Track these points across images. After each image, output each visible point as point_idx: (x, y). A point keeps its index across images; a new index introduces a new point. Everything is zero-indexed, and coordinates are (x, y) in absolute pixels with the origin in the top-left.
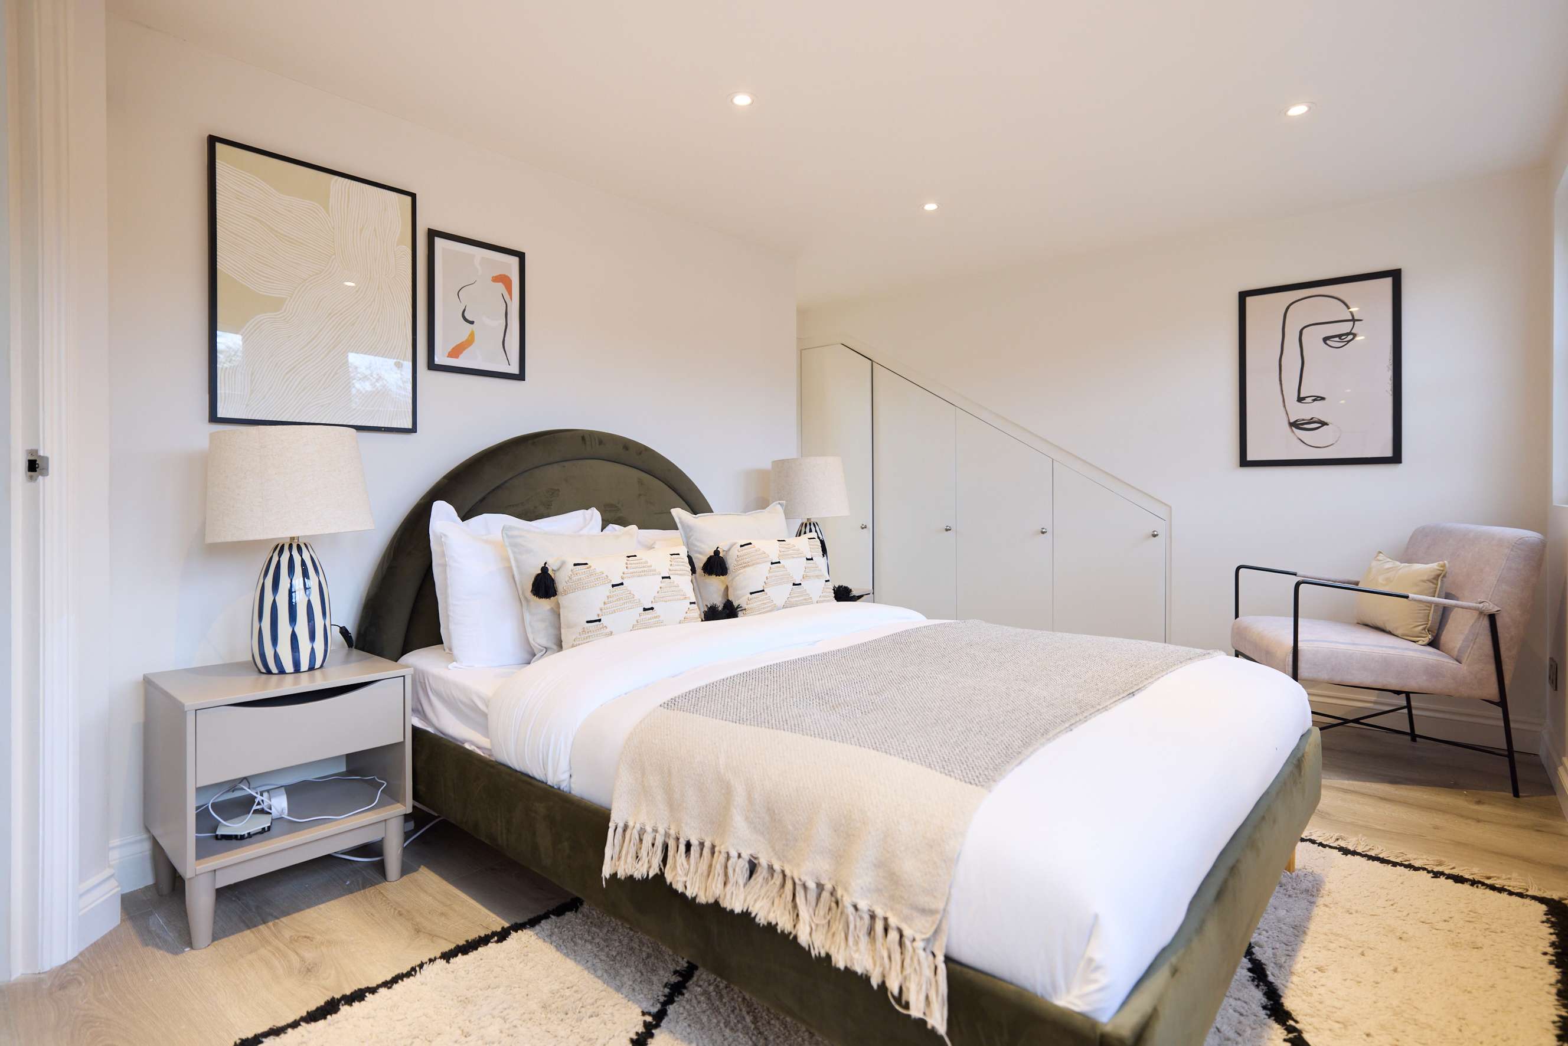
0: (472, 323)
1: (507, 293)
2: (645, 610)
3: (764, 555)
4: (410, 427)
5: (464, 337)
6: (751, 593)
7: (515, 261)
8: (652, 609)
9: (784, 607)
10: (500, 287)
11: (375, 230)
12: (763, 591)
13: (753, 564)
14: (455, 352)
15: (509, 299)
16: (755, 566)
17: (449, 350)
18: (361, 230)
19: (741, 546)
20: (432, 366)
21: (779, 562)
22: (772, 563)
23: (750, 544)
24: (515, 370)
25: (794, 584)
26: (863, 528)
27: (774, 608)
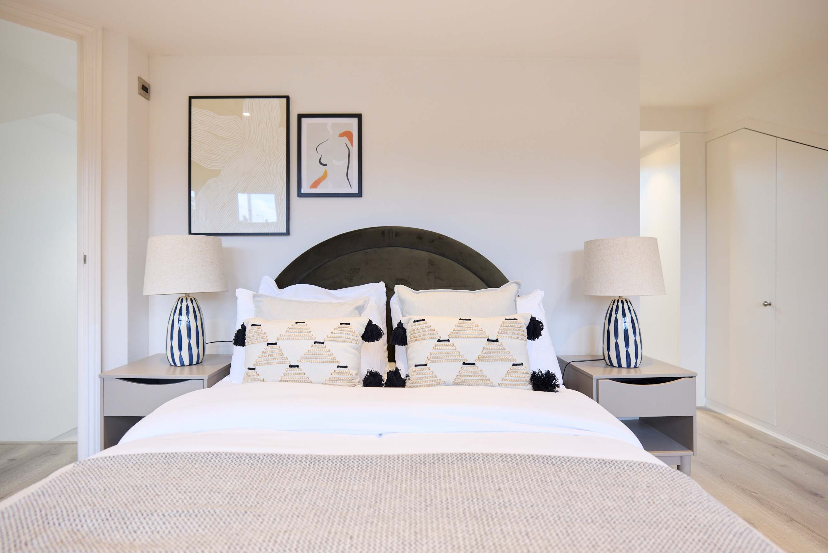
0: (326, 165)
1: (349, 142)
2: (291, 366)
3: (433, 332)
4: (285, 232)
5: (320, 175)
6: (416, 366)
7: (354, 121)
8: (298, 366)
9: (455, 383)
10: (345, 139)
11: (266, 122)
12: (426, 365)
13: (420, 340)
14: (315, 185)
15: (351, 146)
16: (421, 341)
17: (311, 183)
18: (259, 125)
19: (415, 322)
20: (300, 195)
21: (448, 341)
22: (439, 341)
23: (424, 320)
24: (355, 190)
25: (464, 363)
26: (765, 305)
27: (440, 383)
